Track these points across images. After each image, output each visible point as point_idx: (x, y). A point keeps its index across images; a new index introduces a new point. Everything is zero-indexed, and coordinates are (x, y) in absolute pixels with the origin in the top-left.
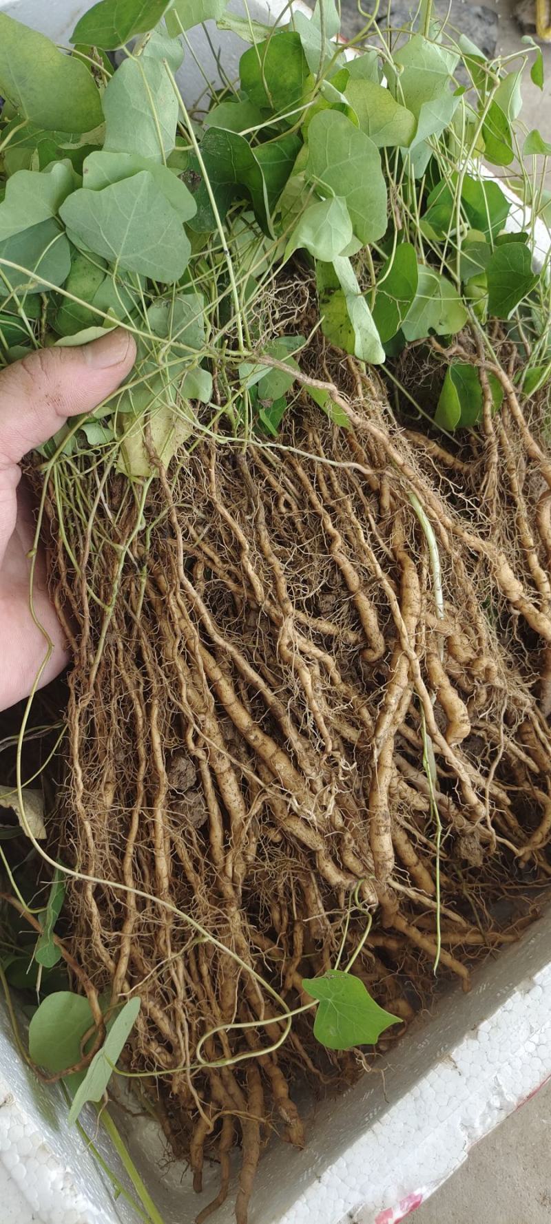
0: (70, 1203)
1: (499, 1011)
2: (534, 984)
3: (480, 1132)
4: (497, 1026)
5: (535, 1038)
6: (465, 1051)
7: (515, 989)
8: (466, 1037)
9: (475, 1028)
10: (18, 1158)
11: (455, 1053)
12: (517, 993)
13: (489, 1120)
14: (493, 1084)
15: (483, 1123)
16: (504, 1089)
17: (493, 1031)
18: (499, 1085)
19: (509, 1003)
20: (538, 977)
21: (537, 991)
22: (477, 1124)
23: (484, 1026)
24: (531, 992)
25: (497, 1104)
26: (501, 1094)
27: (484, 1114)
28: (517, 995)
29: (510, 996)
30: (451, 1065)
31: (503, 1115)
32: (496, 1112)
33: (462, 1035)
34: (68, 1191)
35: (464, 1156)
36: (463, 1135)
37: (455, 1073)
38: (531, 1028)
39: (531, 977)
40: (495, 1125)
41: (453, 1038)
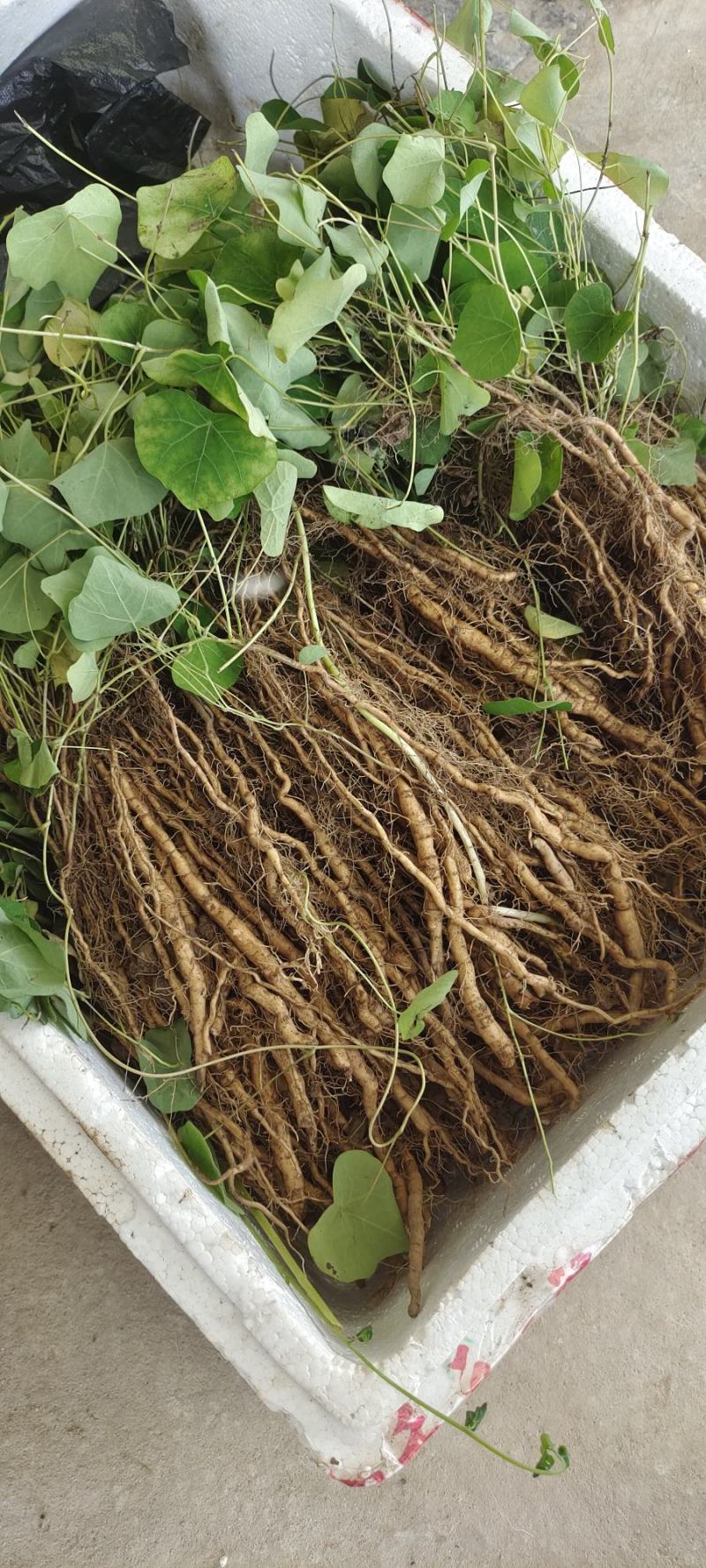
0: (257, 1285)
1: (655, 1075)
2: (688, 1047)
3: (643, 1193)
4: (654, 1090)
5: (693, 1100)
6: (623, 1116)
7: (669, 1053)
8: (624, 1102)
9: (632, 1094)
10: (203, 1246)
11: (613, 1119)
12: (672, 1057)
13: (651, 1180)
14: (654, 1146)
15: (645, 1183)
16: (664, 1149)
17: (650, 1094)
18: (659, 1147)
19: (664, 1067)
20: (692, 1040)
21: (691, 1054)
22: (640, 1185)
23: (641, 1091)
24: (686, 1055)
25: (659, 1164)
26: (661, 1155)
27: (646, 1175)
28: (672, 1059)
29: (664, 1061)
30: (610, 1130)
31: (665, 1174)
32: (658, 1172)
33: (620, 1101)
34: (254, 1273)
35: (629, 1214)
36: (627, 1196)
37: (615, 1137)
38: (688, 1090)
39: (684, 1042)
40: (657, 1184)
41: (612, 1105)
